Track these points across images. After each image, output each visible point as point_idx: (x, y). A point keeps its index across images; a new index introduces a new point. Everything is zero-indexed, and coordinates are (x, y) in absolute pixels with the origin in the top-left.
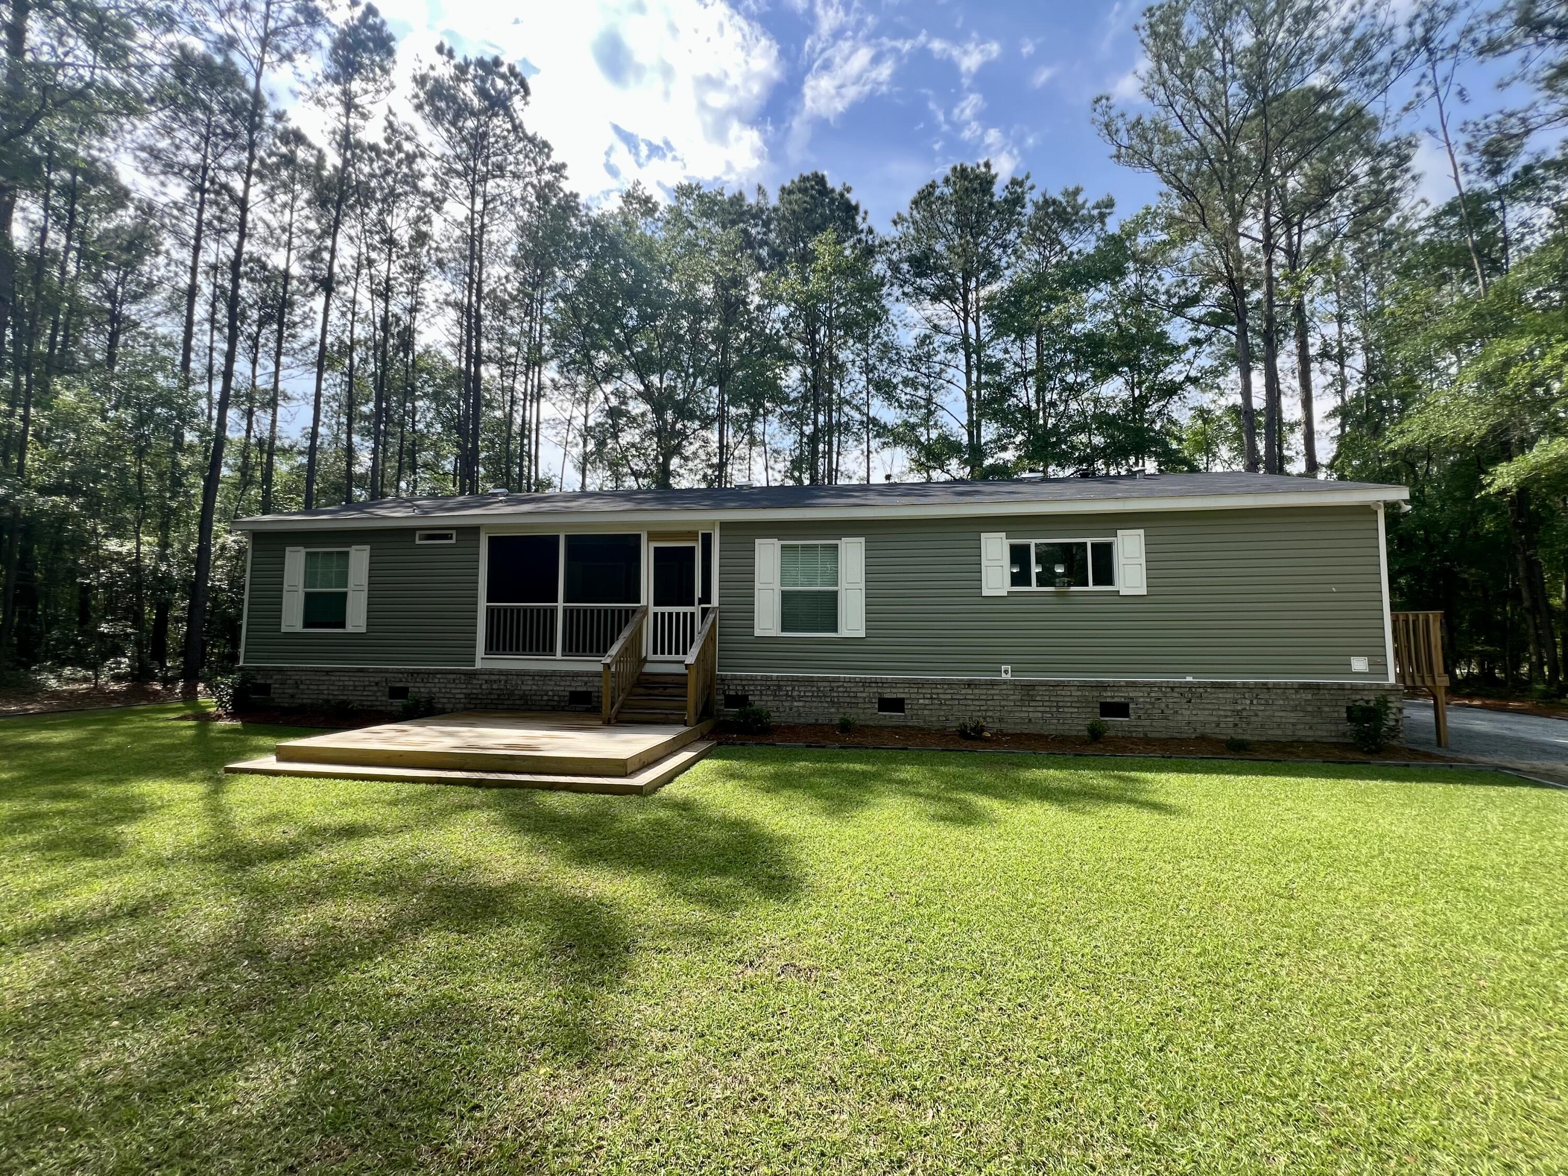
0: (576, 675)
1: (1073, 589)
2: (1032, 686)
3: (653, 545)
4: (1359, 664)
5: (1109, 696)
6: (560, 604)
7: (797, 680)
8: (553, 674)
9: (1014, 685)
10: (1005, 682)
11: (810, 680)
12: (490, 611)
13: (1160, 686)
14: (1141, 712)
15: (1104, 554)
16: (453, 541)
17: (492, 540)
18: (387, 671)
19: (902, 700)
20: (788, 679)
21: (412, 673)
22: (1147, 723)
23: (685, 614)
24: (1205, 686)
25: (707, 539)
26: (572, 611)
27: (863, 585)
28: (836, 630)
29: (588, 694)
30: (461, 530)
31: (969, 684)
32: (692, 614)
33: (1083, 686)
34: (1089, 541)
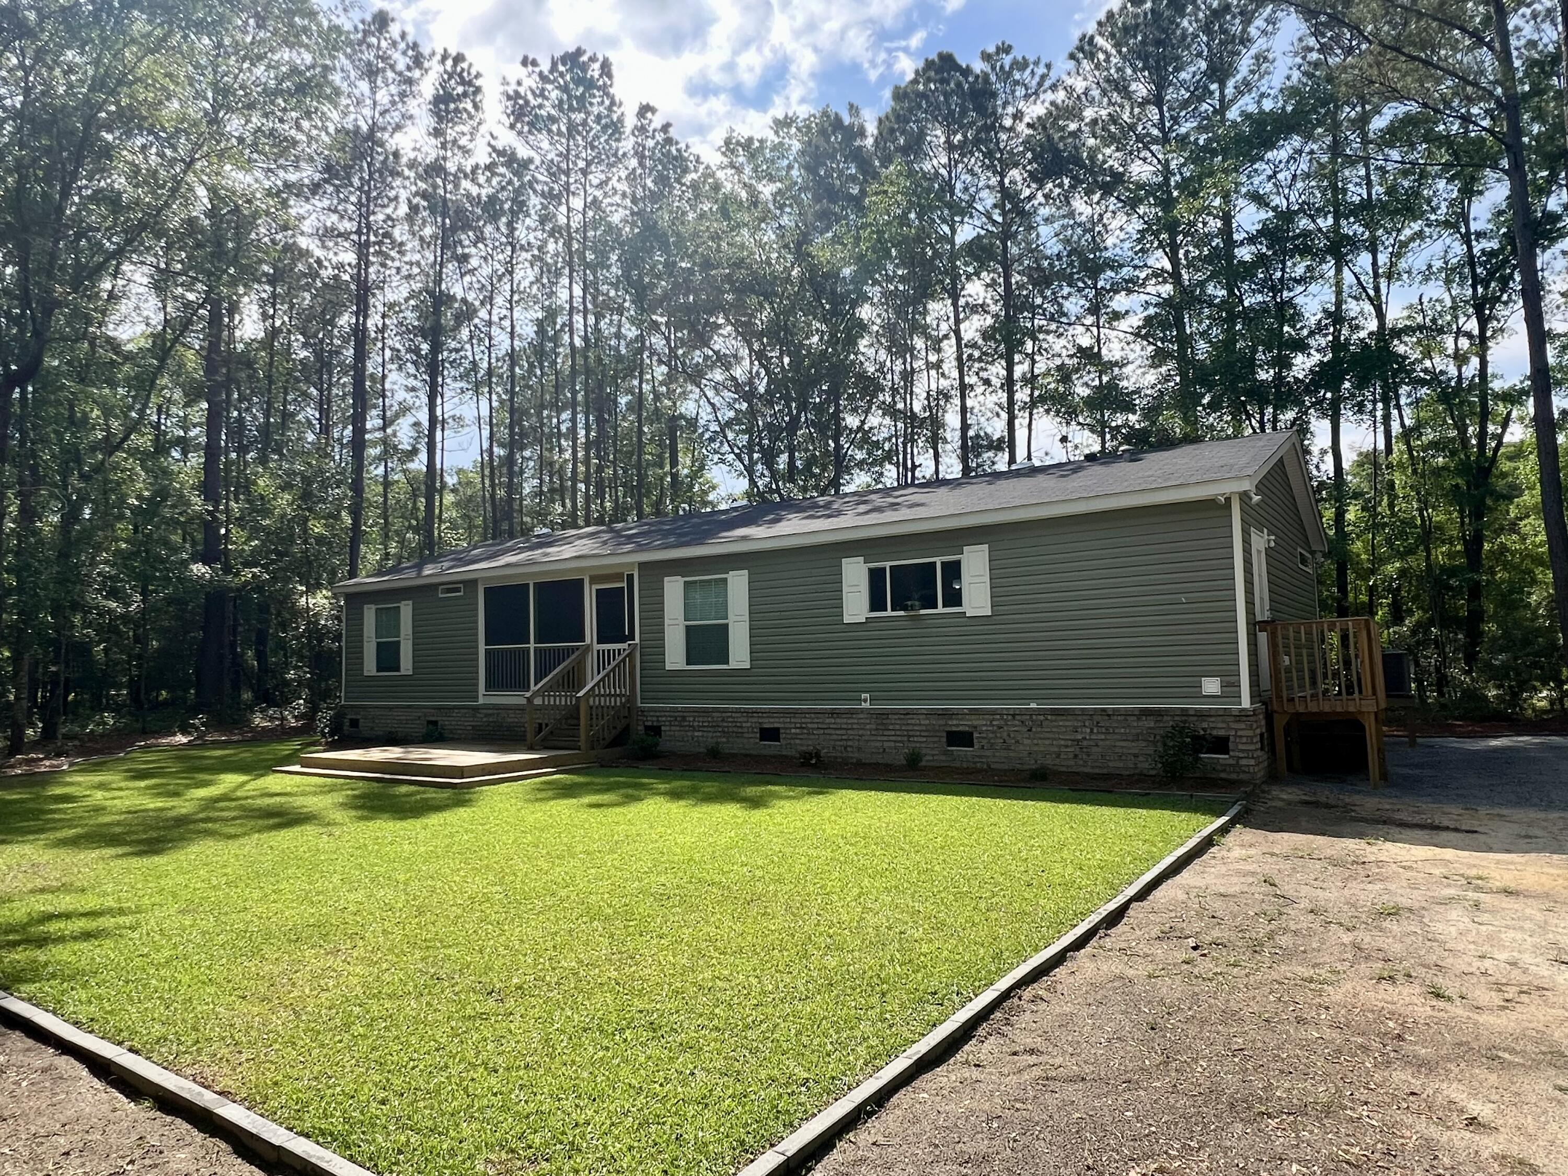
1: (923, 612)
3: (595, 587)
4: (1211, 686)
5: (955, 725)
6: (532, 645)
9: (871, 713)
10: (862, 711)
11: (706, 711)
12: (487, 653)
13: (1001, 714)
14: (984, 742)
15: (953, 571)
16: (462, 594)
17: (487, 590)
18: (425, 707)
19: (778, 729)
20: (691, 710)
21: (443, 708)
22: (988, 753)
23: (619, 651)
24: (1046, 713)
25: (630, 577)
26: (540, 651)
27: (747, 616)
30: (466, 583)
31: (833, 713)
34: (939, 560)
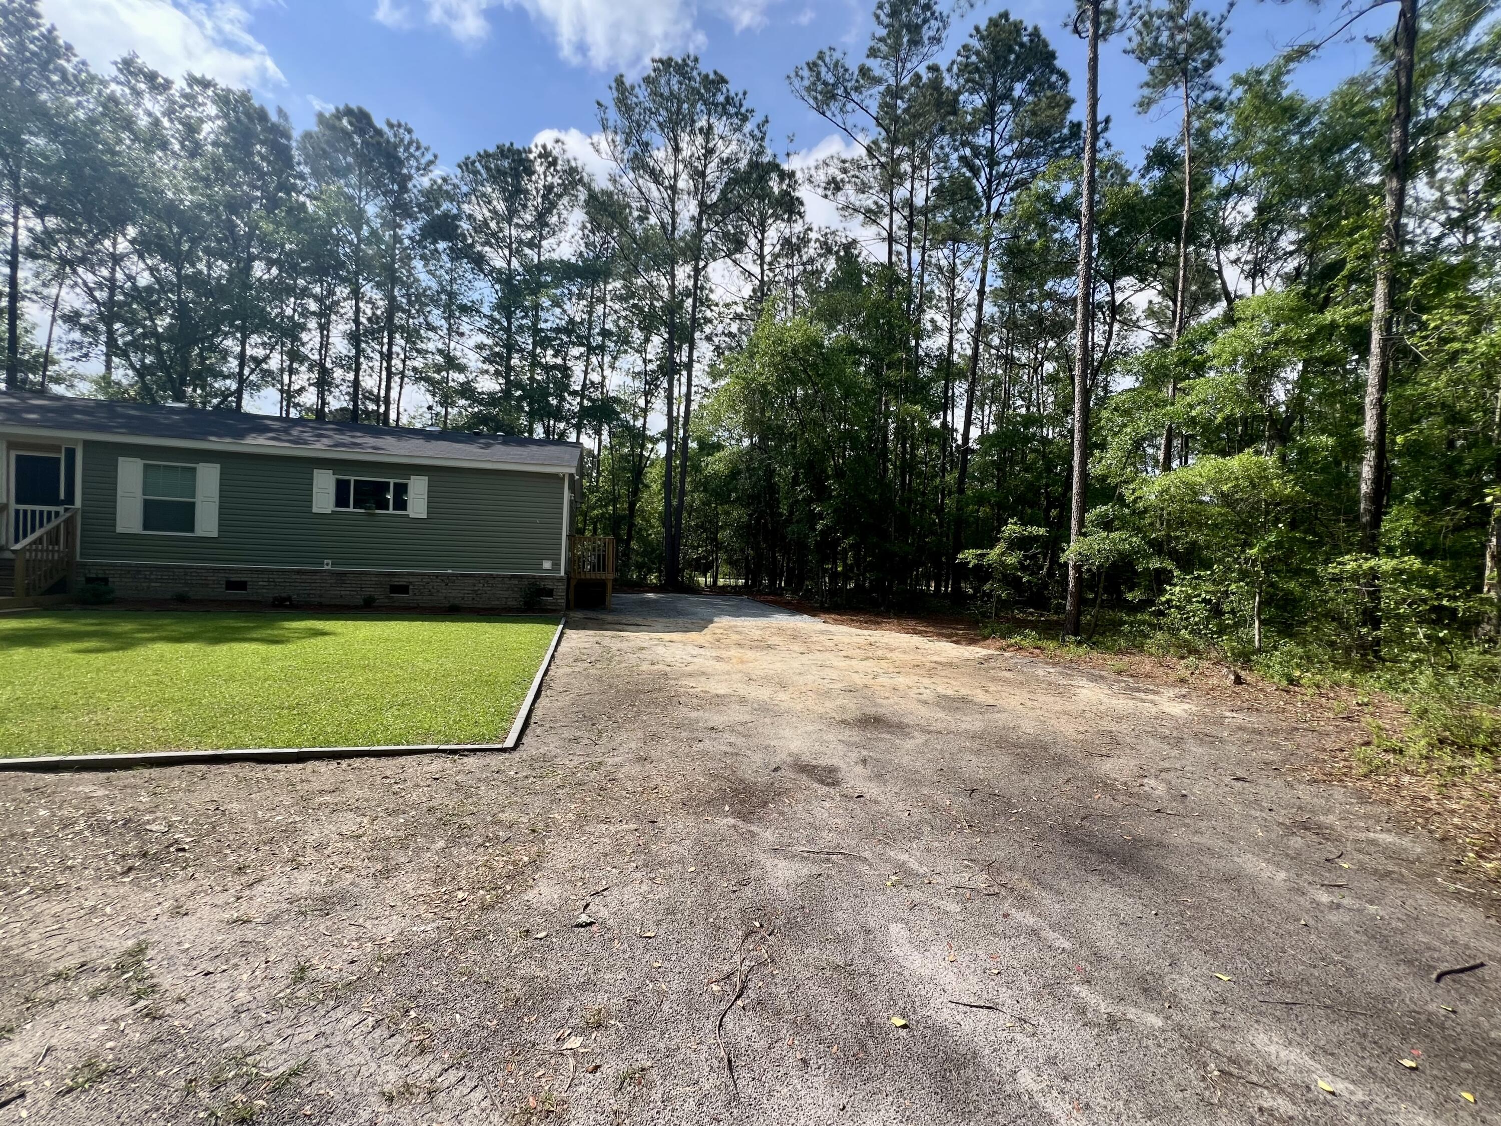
1: (377, 511)
2: (344, 574)
3: (14, 453)
5: (396, 581)
7: (156, 567)
13: (428, 575)
14: (416, 591)
15: (402, 490)
20: (145, 566)
22: (419, 597)
23: (49, 512)
24: (457, 576)
25: (71, 454)
27: (219, 500)
28: (192, 531)
31: (299, 572)
33: (380, 574)
34: (392, 481)
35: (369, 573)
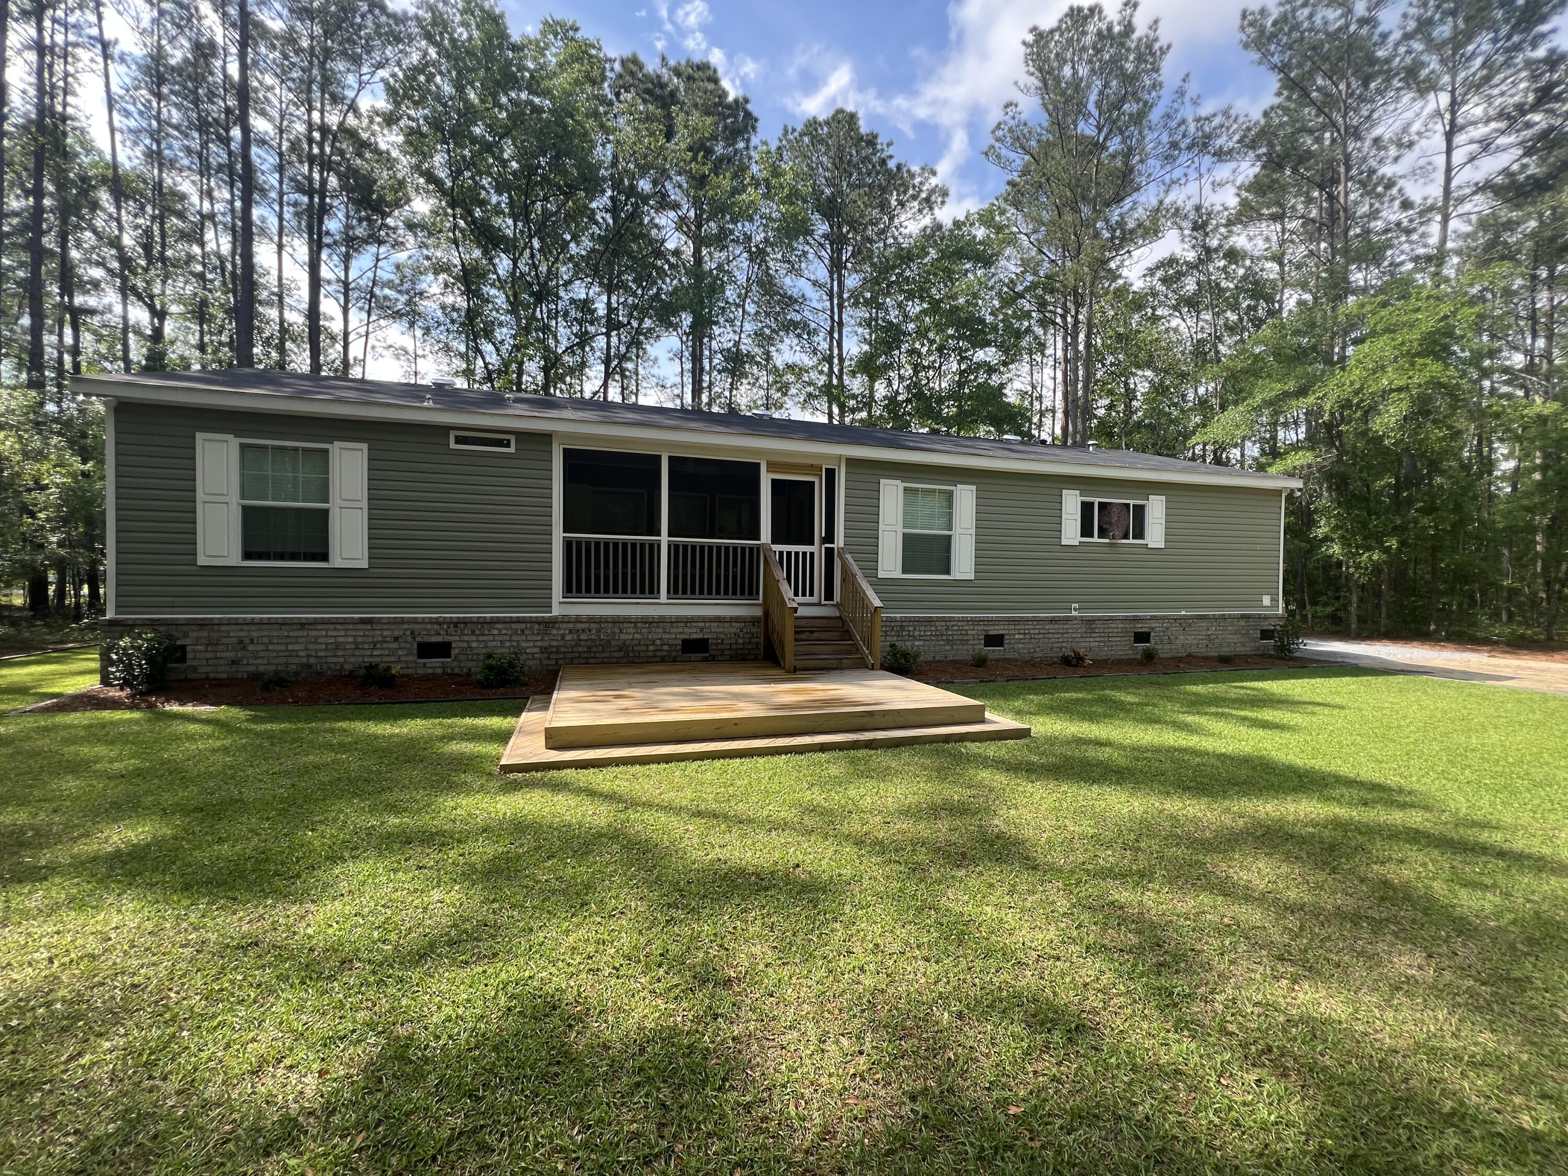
0: (688, 621)
1: (1119, 541)
2: (1092, 621)
3: (773, 476)
4: (1266, 601)
5: (1139, 627)
6: (664, 539)
7: (918, 620)
8: (661, 621)
9: (1082, 619)
10: (1075, 618)
11: (929, 620)
12: (568, 544)
13: (1168, 618)
14: (1157, 639)
15: (1140, 511)
16: (512, 450)
17: (568, 454)
18: (415, 621)
19: (1002, 636)
20: (910, 620)
21: (456, 623)
23: (804, 554)
24: (1192, 617)
25: (831, 474)
26: (677, 546)
27: (973, 531)
28: (948, 572)
29: (705, 641)
30: (522, 436)
31: (1053, 621)
32: (812, 554)
33: (1126, 619)
34: (1132, 502)
35: (1112, 619)
